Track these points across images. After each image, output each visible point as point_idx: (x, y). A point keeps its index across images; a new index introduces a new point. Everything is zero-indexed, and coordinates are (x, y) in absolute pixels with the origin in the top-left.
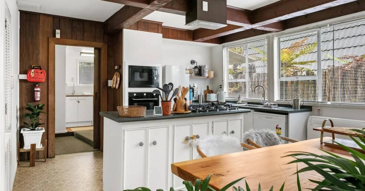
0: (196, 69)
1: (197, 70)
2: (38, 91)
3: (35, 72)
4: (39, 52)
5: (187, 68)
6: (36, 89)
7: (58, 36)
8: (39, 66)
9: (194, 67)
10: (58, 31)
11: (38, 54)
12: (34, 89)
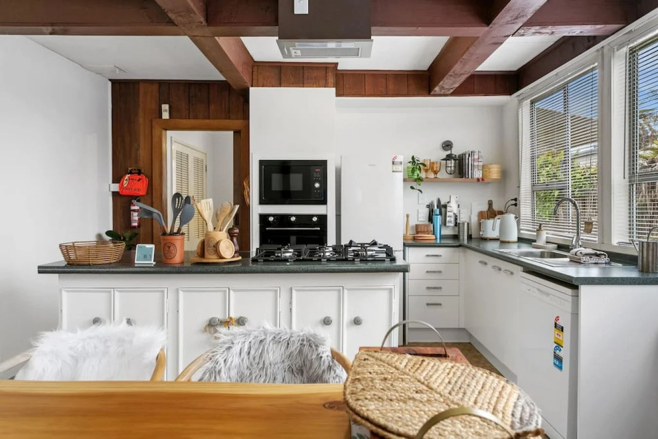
0: (449, 162)
1: (451, 163)
2: (134, 211)
3: (129, 179)
4: (139, 145)
5: (396, 160)
6: (133, 208)
7: (166, 115)
8: (138, 170)
9: (444, 157)
10: (165, 107)
11: (138, 149)
12: (130, 208)
